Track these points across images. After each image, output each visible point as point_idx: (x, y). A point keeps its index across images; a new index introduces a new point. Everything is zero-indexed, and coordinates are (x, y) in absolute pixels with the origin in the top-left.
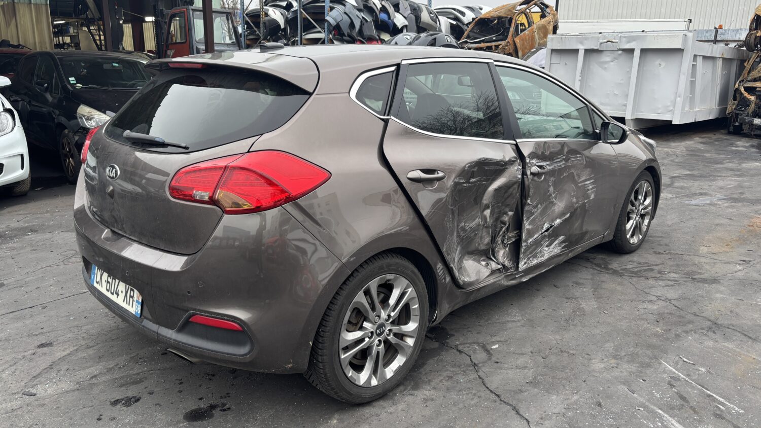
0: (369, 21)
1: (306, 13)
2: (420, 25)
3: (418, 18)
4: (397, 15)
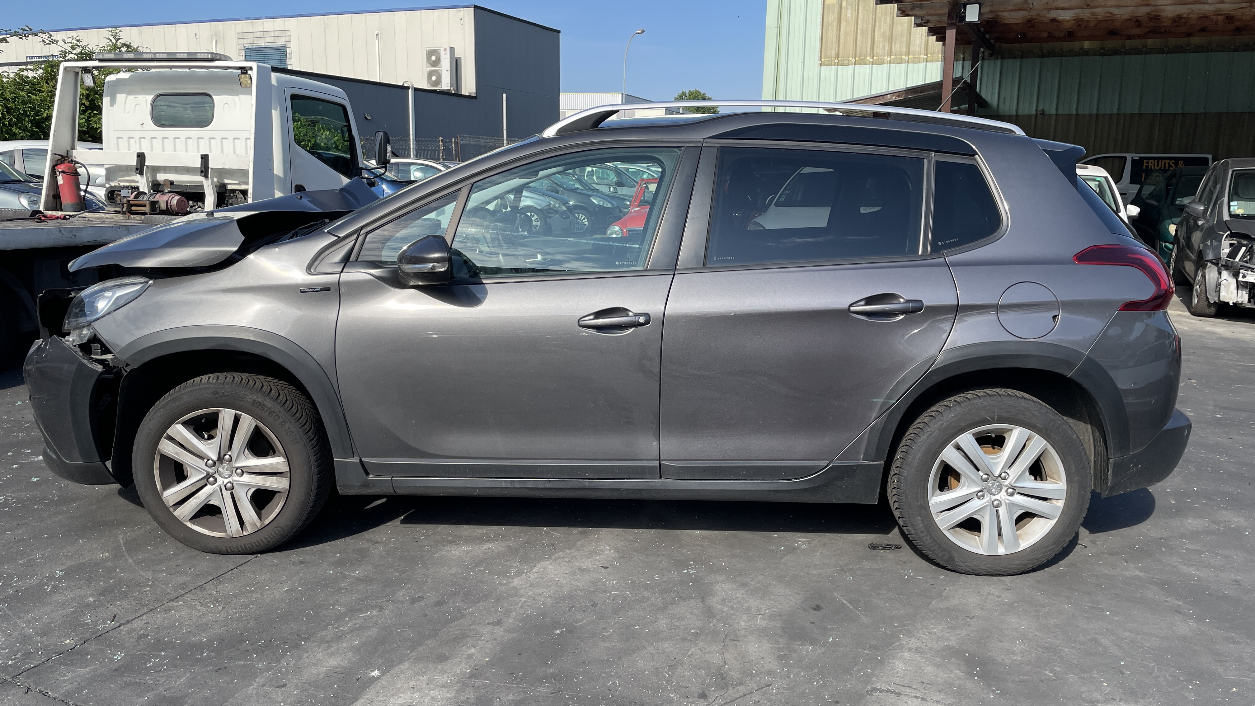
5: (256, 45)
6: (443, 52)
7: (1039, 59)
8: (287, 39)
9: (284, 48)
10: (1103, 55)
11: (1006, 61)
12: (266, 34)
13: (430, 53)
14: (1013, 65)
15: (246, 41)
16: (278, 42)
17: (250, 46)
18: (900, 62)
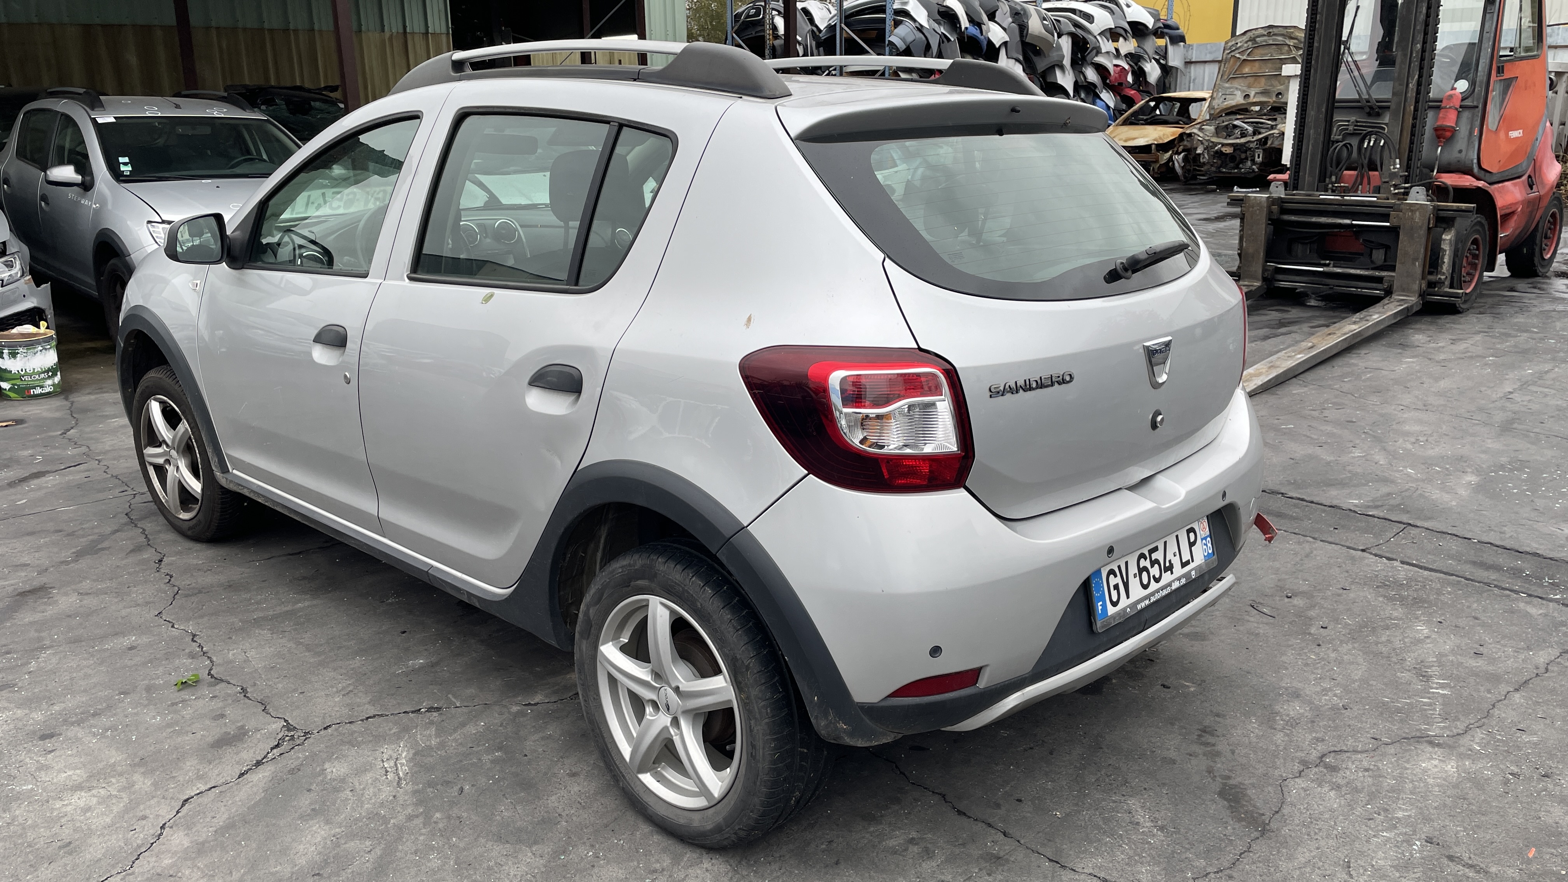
0: (952, 40)
1: (851, 31)
2: (1027, 41)
3: (1023, 28)
4: (993, 26)
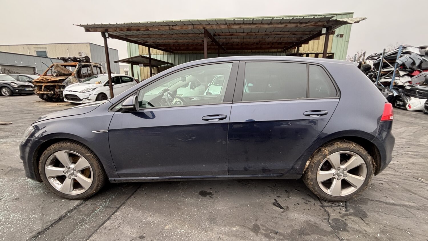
1: (386, 60)
5: (39, 51)
6: (82, 53)
7: (181, 55)
8: (46, 49)
9: (46, 51)
10: (193, 54)
11: (175, 55)
12: (41, 48)
13: (79, 53)
14: (177, 56)
15: (36, 50)
16: (44, 50)
17: (37, 51)
18: (155, 54)
